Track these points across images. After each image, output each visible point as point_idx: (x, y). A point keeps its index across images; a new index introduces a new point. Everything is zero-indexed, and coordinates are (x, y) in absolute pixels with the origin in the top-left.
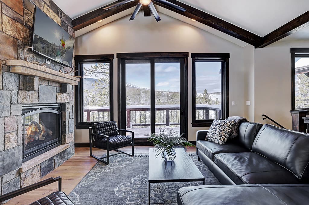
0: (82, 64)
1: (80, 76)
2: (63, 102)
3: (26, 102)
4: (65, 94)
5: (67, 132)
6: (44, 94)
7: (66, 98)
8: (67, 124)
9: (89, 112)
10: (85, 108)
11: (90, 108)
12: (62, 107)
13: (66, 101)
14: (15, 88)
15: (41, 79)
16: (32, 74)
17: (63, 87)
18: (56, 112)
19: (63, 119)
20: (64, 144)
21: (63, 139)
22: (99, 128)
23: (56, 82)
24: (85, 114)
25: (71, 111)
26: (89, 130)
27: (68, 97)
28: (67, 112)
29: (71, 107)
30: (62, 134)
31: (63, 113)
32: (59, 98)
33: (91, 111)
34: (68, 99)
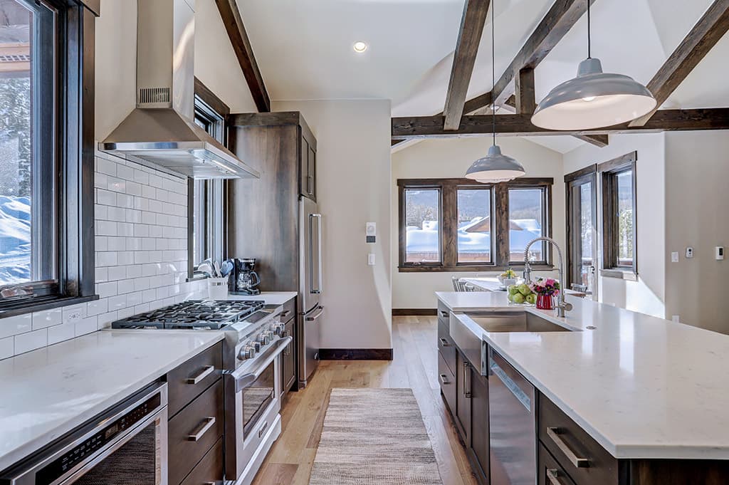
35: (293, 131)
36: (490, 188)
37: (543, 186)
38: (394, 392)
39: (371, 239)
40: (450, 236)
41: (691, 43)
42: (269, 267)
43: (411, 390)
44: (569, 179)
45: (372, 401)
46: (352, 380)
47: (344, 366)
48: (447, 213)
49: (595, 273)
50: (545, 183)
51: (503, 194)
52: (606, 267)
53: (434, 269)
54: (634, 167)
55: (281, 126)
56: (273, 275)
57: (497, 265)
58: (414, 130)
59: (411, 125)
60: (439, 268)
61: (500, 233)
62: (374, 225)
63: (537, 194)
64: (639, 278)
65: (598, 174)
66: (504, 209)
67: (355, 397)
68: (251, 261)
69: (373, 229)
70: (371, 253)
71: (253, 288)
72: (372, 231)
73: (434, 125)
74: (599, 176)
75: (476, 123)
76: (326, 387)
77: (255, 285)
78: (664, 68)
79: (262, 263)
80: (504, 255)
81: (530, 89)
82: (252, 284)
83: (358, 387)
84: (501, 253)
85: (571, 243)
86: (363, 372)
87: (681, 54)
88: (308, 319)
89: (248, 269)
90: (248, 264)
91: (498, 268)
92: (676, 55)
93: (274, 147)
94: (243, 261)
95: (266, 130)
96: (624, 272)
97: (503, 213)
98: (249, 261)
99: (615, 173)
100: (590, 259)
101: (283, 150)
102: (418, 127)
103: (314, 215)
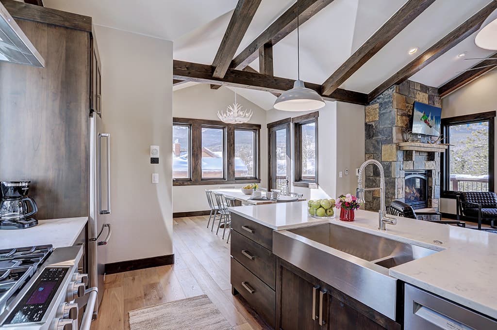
0: (448, 126)
1: (446, 143)
2: (430, 169)
3: (407, 169)
4: (432, 162)
5: (433, 197)
6: (416, 162)
7: (433, 165)
8: (433, 190)
9: (456, 182)
10: (451, 176)
11: (458, 176)
12: (429, 173)
13: (432, 168)
14: (402, 160)
15: (417, 151)
16: (410, 149)
17: (431, 156)
18: (423, 177)
19: (430, 185)
20: (430, 208)
21: (429, 203)
22: (469, 197)
23: (425, 152)
24: (451, 183)
25: (437, 177)
26: (455, 200)
27: (434, 164)
28: (433, 178)
29: (437, 173)
30: (428, 198)
31: (430, 178)
32: (427, 165)
33: (459, 181)
34: (434, 166)
35: (85, 36)
36: (223, 128)
37: (255, 129)
38: (193, 303)
39: (155, 161)
40: (197, 160)
41: (367, 48)
42: (50, 191)
43: (205, 296)
44: (270, 126)
45: (177, 320)
46: (145, 295)
47: (131, 278)
48: (195, 143)
49: (289, 186)
50: (256, 128)
51: (231, 132)
52: (296, 181)
53: (186, 183)
54: (316, 121)
55: (67, 28)
56: (56, 200)
57: (228, 180)
58: (189, 73)
59: (187, 68)
60: (189, 183)
61: (229, 159)
62: (157, 148)
63: (250, 135)
64: (319, 187)
65: (291, 124)
66: (232, 143)
67: (157, 318)
68: (24, 184)
69: (157, 151)
70: (154, 173)
71: (27, 218)
72: (157, 153)
73: (206, 72)
74: (292, 125)
75: (235, 76)
76: (121, 310)
77: (30, 214)
78: (349, 61)
79: (38, 186)
80: (232, 173)
81: (270, 59)
82: (23, 213)
83: (155, 305)
84: (230, 172)
85: (271, 166)
86: (152, 282)
87: (360, 54)
88: (100, 244)
89: (18, 194)
90: (18, 189)
91: (228, 182)
92: (357, 54)
93: (57, 51)
94: (9, 185)
95: (46, 28)
96: (309, 183)
97: (231, 145)
98: (20, 185)
99: (302, 124)
100: (285, 175)
101: (69, 57)
102: (192, 71)
103: (103, 135)
